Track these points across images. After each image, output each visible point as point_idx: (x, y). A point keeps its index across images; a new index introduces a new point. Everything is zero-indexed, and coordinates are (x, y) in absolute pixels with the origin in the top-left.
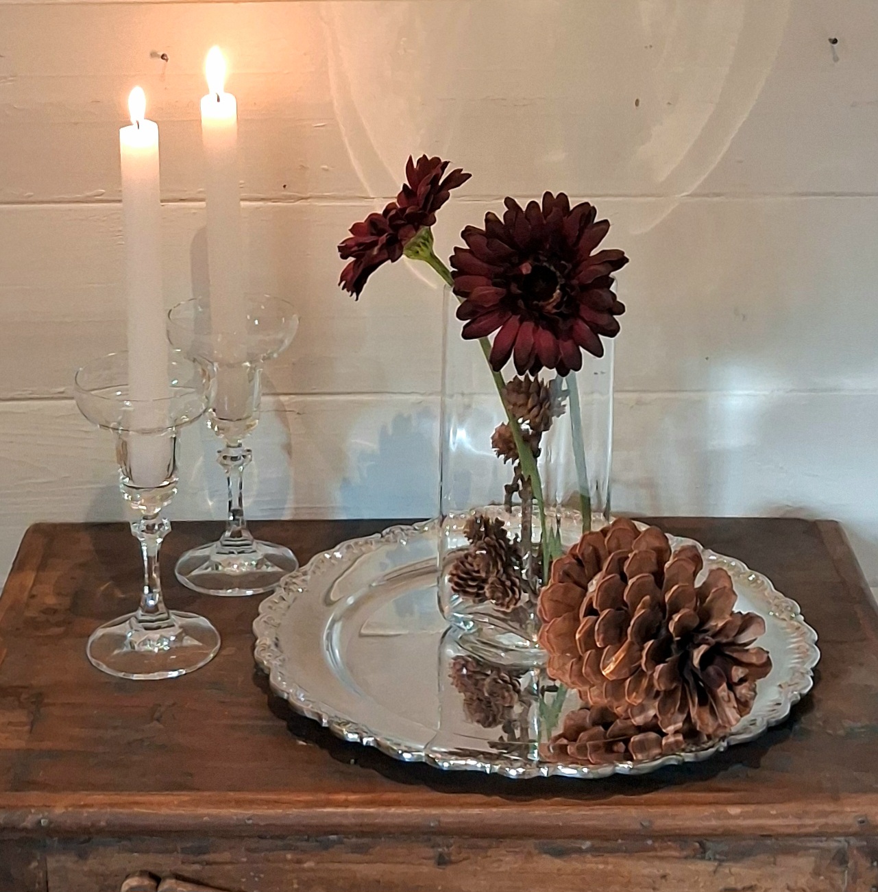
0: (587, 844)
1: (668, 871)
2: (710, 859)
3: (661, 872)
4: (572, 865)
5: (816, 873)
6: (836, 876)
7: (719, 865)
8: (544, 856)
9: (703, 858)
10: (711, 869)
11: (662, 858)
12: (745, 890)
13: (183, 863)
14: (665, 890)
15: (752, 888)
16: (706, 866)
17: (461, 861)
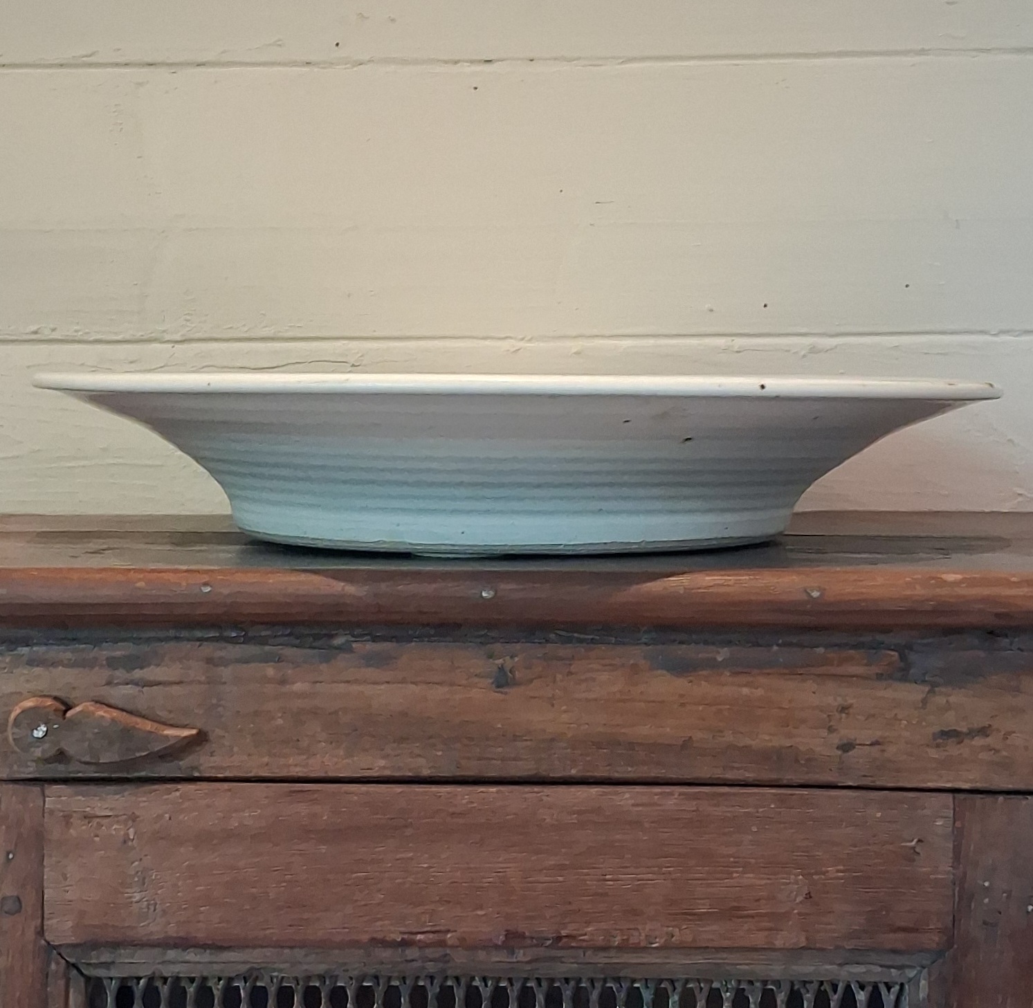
0: (724, 653)
1: (850, 700)
2: (916, 681)
3: (840, 700)
7: (933, 691)
8: (658, 672)
9: (905, 679)
10: (920, 696)
12: (972, 733)
13: (109, 683)
14: (847, 732)
15: (984, 731)
16: (910, 693)
17: (531, 681)
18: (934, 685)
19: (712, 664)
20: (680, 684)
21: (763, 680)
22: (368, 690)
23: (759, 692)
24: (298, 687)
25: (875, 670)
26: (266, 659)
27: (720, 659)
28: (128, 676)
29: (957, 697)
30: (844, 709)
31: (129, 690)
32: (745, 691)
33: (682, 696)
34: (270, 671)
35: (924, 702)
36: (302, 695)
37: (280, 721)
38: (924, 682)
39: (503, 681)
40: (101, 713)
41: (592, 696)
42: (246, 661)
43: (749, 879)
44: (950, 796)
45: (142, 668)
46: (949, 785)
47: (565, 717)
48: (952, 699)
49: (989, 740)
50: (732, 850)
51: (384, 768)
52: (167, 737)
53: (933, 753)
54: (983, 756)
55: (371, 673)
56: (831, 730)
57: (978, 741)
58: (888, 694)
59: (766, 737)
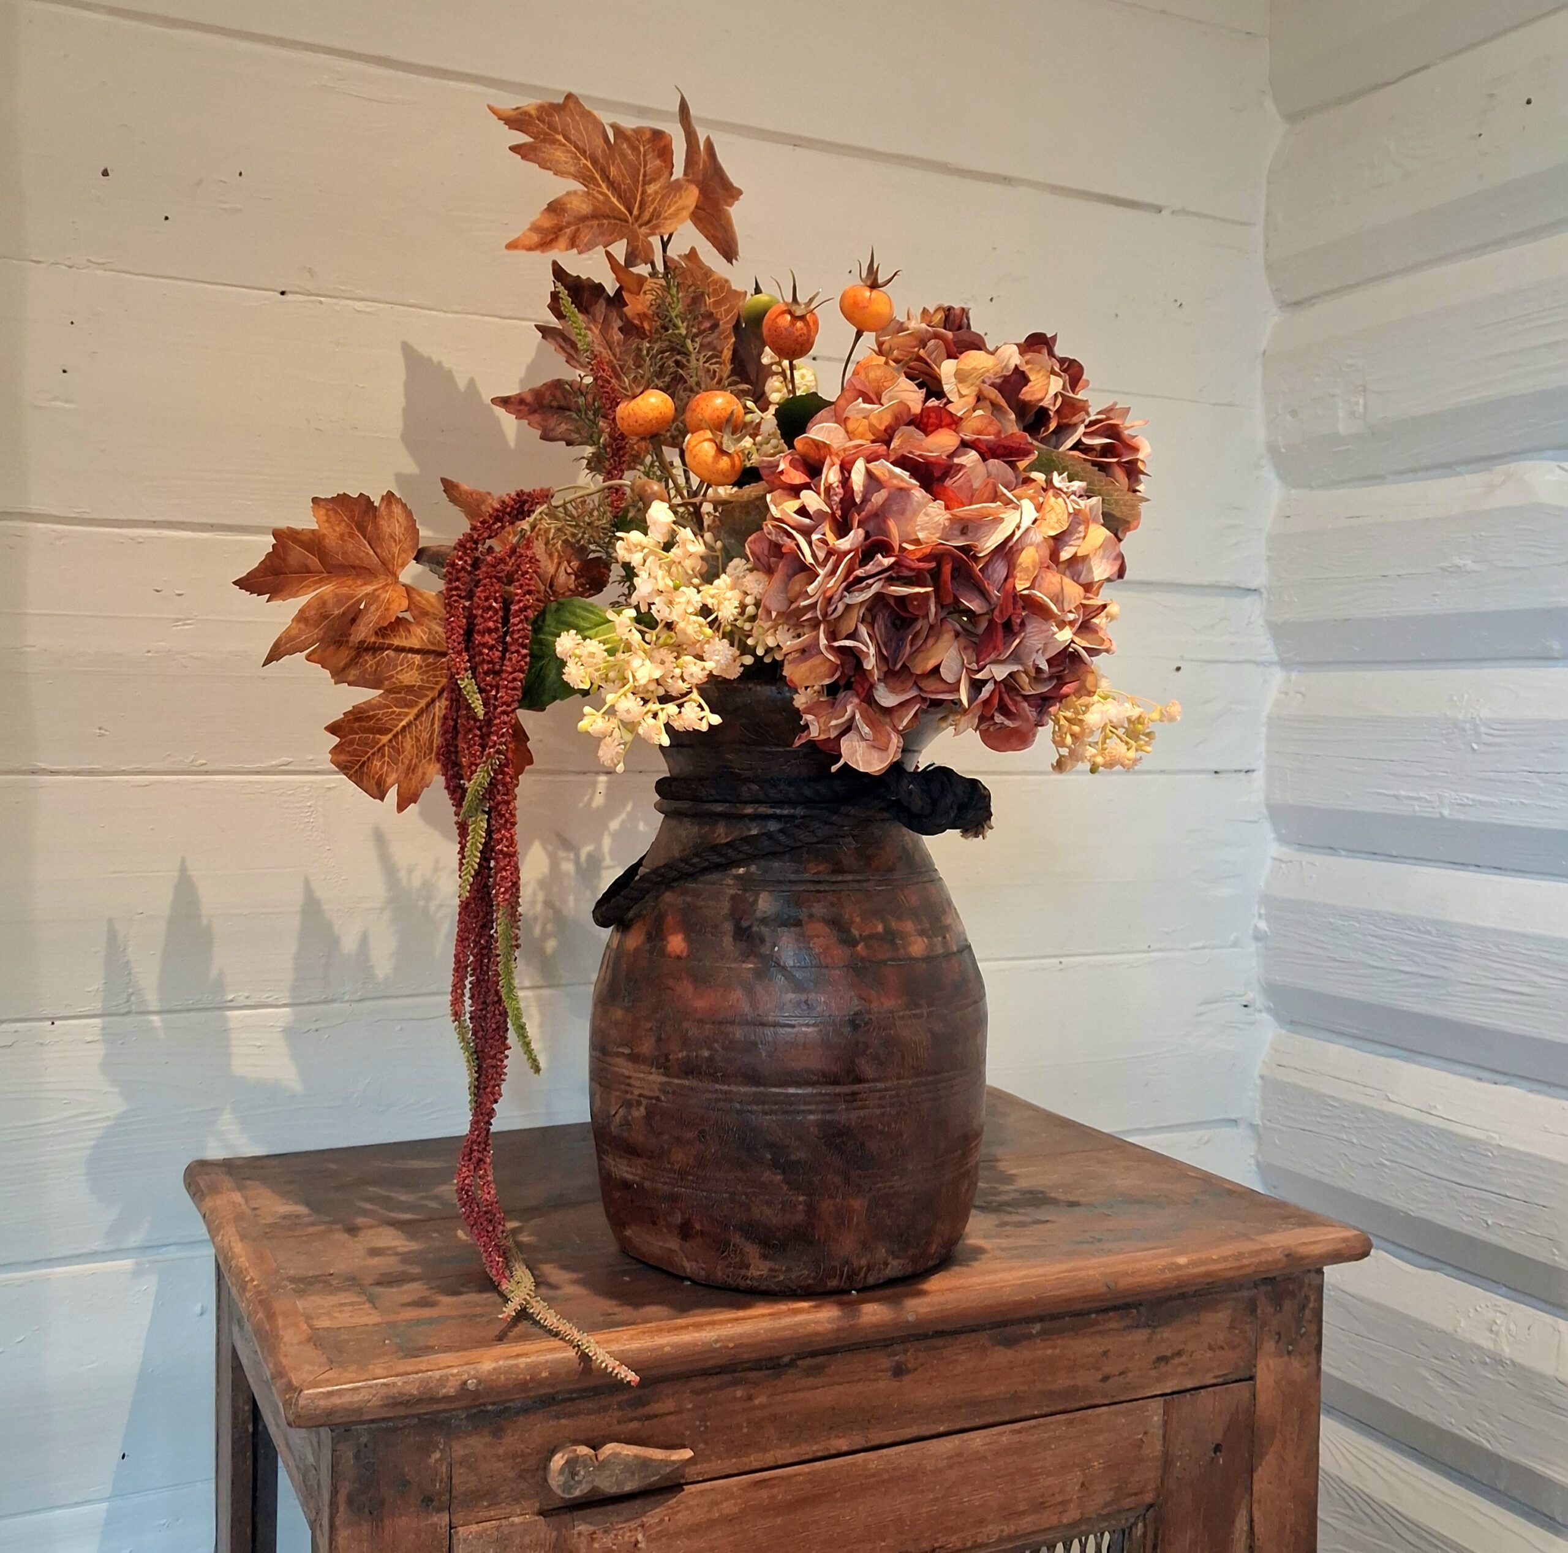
0: (1037, 1328)
1: (1110, 1347)
2: (1144, 1327)
3: (1103, 1348)
4: (1025, 1353)
5: (1231, 1328)
6: (1247, 1327)
7: (1154, 1332)
8: (997, 1348)
9: (1137, 1327)
10: (1145, 1338)
11: (1102, 1333)
12: (1173, 1356)
13: (619, 1422)
14: (1107, 1370)
15: (1179, 1354)
16: (1141, 1335)
17: (916, 1369)
18: (1155, 1327)
19: (1029, 1337)
20: (1010, 1354)
21: (1059, 1342)
22: (808, 1394)
23: (1058, 1351)
24: (757, 1402)
25: (1123, 1323)
26: (735, 1383)
27: (1034, 1332)
28: (634, 1415)
29: (1166, 1333)
30: (1105, 1353)
31: (635, 1425)
32: (1049, 1352)
33: (1011, 1362)
34: (739, 1393)
35: (1149, 1340)
36: (762, 1407)
37: (745, 1430)
38: (1149, 1326)
39: (899, 1371)
40: (625, 1452)
41: (955, 1372)
42: (720, 1388)
43: (1050, 1481)
44: (1162, 1399)
45: (644, 1406)
46: (1159, 1392)
47: (938, 1391)
48: (1165, 1335)
49: (1184, 1359)
50: (1039, 1464)
51: (818, 1451)
52: (674, 1462)
53: (1153, 1373)
54: (1180, 1370)
55: (809, 1381)
56: (1098, 1369)
57: (1177, 1361)
58: (1129, 1338)
59: (1061, 1382)
